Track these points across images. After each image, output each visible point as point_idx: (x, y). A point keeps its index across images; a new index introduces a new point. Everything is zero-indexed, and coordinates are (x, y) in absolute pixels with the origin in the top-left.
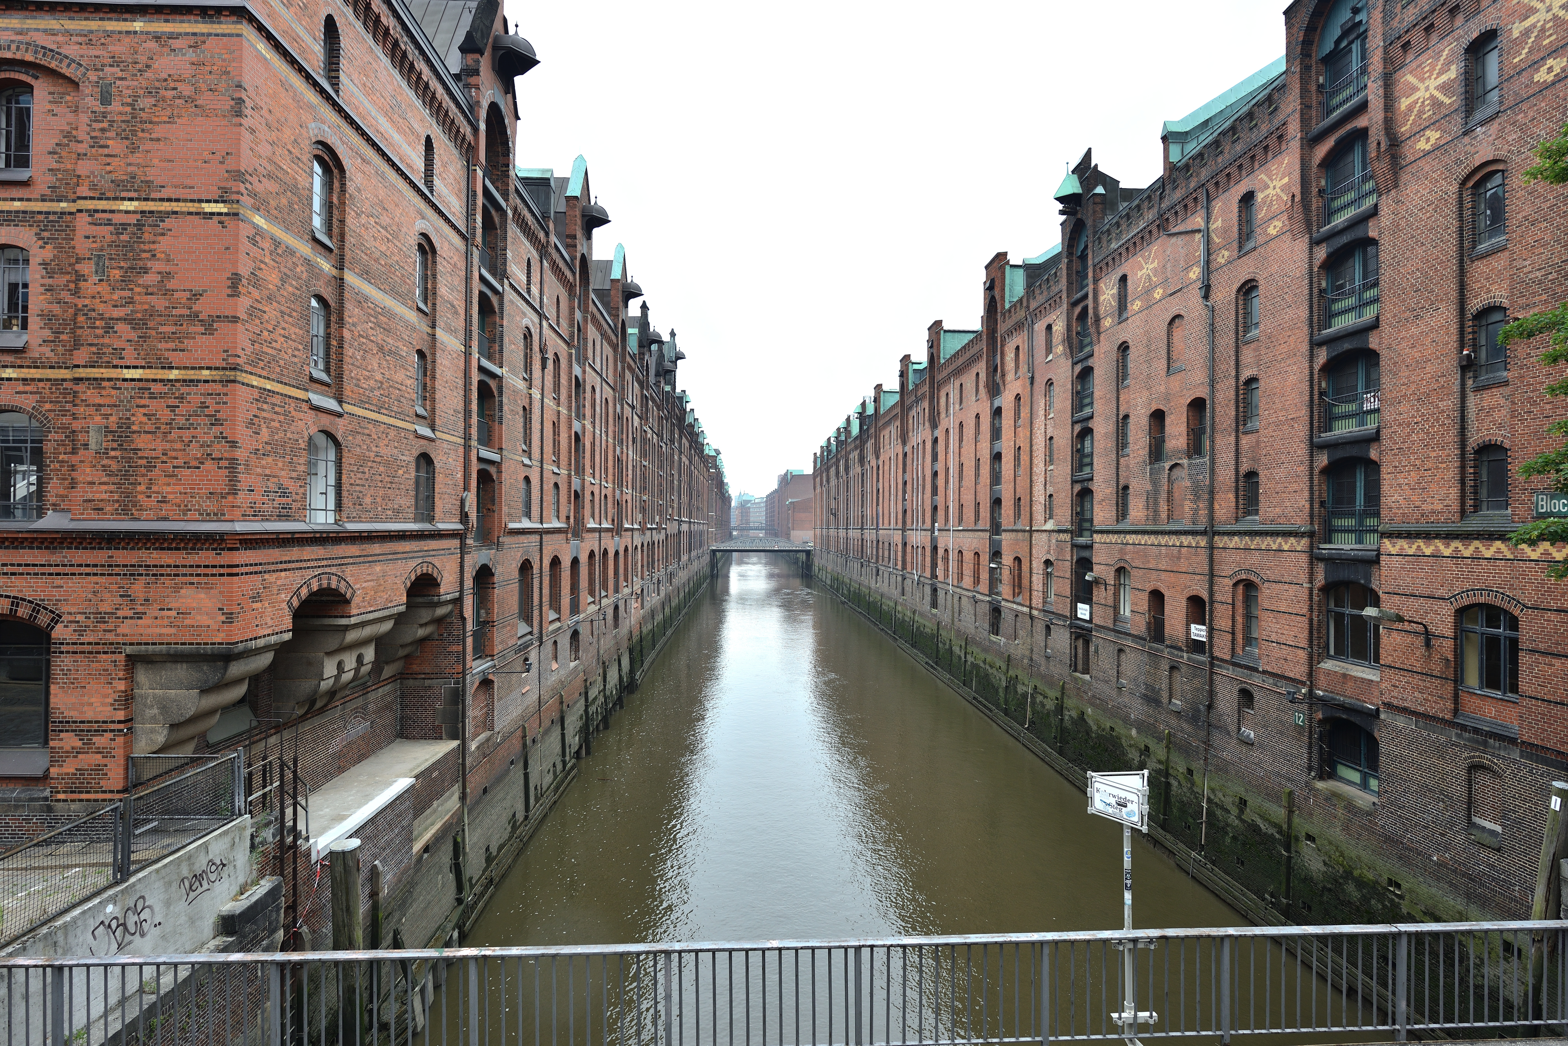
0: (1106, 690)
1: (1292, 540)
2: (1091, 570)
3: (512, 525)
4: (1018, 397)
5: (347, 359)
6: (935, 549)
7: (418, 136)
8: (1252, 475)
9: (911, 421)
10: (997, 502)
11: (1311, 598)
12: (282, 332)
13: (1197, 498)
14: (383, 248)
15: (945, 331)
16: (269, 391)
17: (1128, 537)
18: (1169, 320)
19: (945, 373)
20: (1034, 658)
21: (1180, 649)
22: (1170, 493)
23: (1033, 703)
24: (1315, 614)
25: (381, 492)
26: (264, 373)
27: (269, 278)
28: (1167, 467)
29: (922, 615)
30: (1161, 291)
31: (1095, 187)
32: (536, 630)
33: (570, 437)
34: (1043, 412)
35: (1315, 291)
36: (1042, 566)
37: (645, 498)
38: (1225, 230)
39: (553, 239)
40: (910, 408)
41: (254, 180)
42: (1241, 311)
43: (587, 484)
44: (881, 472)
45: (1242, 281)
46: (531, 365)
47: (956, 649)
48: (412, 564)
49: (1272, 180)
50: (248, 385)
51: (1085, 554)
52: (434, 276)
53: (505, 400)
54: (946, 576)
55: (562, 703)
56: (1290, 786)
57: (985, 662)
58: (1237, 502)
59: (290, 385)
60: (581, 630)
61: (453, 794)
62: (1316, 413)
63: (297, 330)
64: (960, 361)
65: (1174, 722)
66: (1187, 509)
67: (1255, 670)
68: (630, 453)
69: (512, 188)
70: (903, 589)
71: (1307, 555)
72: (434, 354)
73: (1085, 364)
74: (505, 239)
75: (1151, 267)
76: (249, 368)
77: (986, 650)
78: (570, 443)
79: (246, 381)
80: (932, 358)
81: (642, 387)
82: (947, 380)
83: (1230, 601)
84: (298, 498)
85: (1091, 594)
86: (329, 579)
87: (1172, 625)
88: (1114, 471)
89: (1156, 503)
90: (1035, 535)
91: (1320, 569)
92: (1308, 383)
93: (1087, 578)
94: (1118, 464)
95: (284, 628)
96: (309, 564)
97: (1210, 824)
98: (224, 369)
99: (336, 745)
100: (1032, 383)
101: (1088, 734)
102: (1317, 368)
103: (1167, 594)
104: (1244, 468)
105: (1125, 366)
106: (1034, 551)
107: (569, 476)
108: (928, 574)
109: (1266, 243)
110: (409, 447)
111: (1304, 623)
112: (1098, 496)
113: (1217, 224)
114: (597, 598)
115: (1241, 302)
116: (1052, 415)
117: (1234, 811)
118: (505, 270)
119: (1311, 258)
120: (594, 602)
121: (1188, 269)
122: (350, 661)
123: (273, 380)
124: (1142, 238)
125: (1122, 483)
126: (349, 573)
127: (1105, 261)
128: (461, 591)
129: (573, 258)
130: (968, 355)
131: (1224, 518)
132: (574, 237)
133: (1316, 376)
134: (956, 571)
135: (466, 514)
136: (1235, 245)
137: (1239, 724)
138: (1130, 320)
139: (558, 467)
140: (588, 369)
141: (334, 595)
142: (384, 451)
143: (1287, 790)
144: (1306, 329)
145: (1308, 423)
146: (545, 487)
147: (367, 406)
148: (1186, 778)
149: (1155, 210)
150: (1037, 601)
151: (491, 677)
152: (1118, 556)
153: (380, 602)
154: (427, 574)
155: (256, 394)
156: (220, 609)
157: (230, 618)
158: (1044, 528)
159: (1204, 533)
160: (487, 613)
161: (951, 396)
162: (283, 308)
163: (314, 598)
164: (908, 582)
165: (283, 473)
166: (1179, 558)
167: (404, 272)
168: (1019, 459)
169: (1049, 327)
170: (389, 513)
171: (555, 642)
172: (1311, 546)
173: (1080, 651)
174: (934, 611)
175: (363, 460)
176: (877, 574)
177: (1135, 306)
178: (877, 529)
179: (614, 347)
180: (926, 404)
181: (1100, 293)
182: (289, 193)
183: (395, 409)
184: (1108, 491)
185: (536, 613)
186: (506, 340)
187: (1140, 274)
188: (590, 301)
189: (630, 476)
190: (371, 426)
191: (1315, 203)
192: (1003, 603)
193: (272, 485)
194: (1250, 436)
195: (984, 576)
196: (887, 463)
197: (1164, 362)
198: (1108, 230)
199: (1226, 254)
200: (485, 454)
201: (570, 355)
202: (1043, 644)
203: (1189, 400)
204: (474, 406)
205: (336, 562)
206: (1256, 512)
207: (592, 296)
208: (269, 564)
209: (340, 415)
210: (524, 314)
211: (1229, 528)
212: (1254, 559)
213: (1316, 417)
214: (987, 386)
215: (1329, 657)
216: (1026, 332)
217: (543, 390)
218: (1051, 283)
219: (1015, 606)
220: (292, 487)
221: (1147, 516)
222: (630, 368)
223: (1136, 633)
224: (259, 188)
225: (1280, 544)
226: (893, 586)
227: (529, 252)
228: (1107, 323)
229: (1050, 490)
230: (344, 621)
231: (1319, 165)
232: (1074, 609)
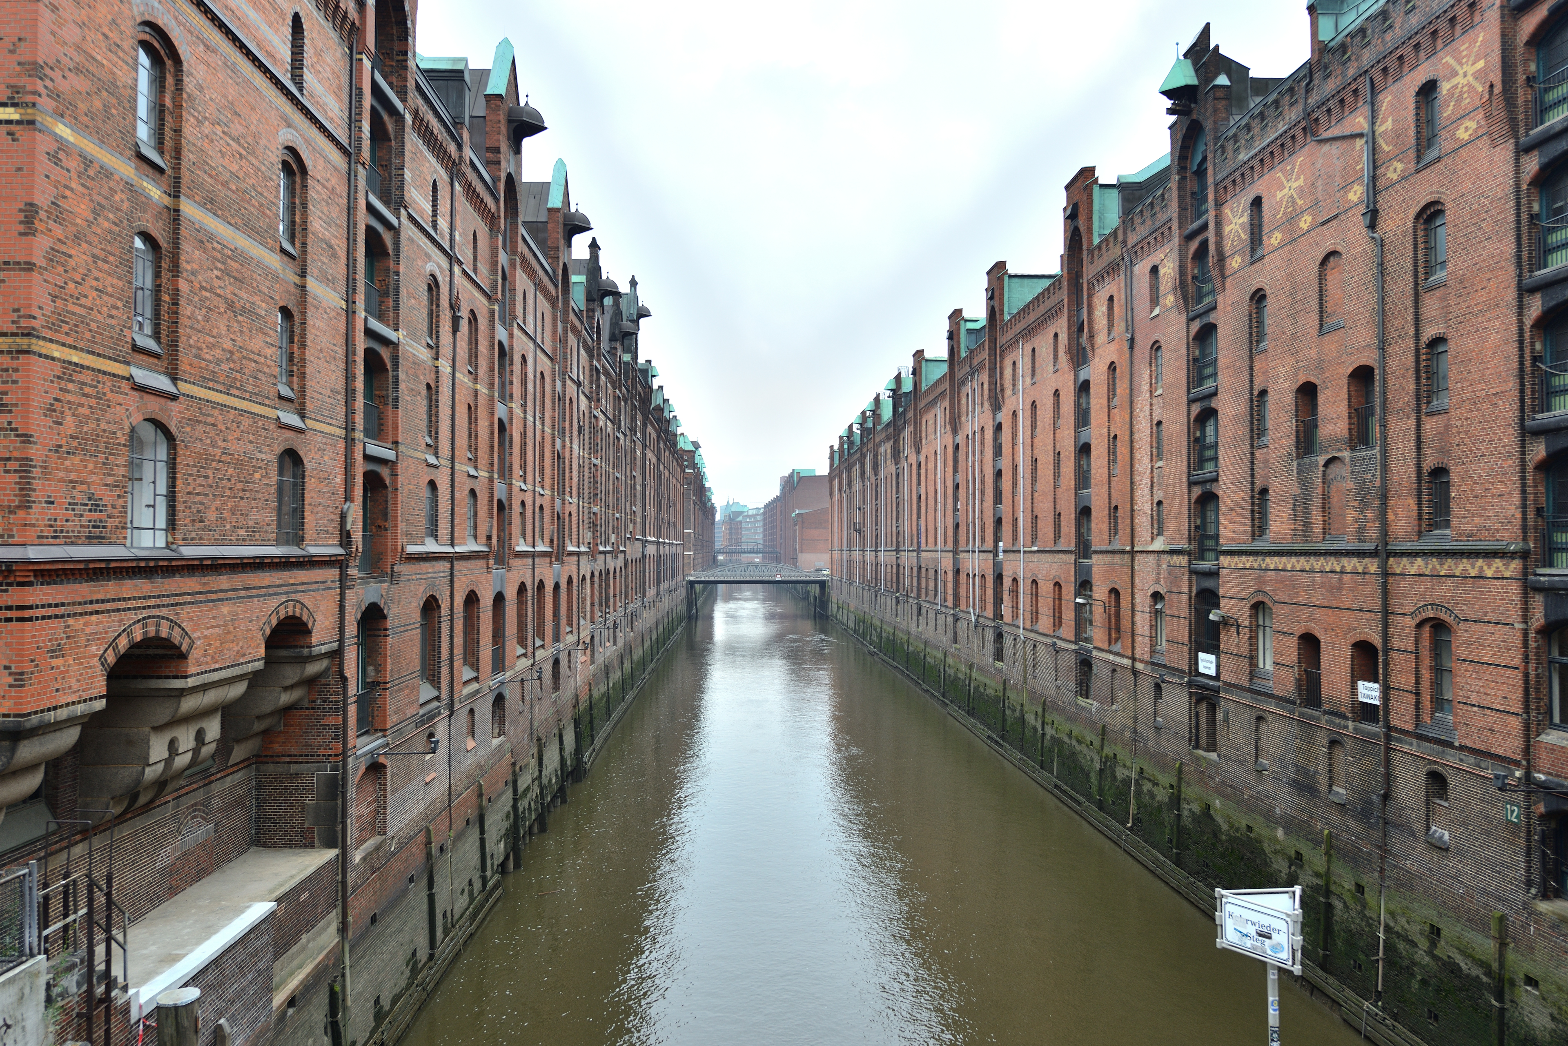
0: (1242, 775)
1: (1498, 563)
2: (1217, 606)
3: (411, 549)
4: (1112, 367)
5: (183, 321)
6: (999, 578)
7: (282, 14)
8: (1440, 472)
9: (964, 401)
10: (1084, 512)
11: (1525, 644)
12: (94, 283)
13: (1364, 504)
14: (234, 168)
15: (1011, 276)
16: (76, 364)
17: (1268, 559)
18: (1320, 258)
19: (1010, 334)
20: (1139, 729)
21: (1343, 716)
22: (1325, 498)
23: (1139, 792)
24: (1532, 666)
25: (230, 504)
26: (69, 340)
27: (77, 210)
28: (1322, 463)
29: (981, 670)
30: (1309, 219)
31: (1215, 76)
32: (445, 694)
33: (491, 425)
34: (1146, 388)
35: (1525, 217)
36: (1148, 601)
37: (596, 509)
38: (1398, 135)
39: (468, 153)
40: (963, 383)
41: (57, 75)
42: (1421, 246)
43: (515, 490)
44: (923, 471)
45: (1422, 204)
46: (438, 326)
47: (1030, 718)
48: (273, 602)
49: (1461, 64)
50: (46, 357)
51: (1209, 584)
52: (304, 206)
53: (402, 376)
54: (1015, 616)
55: (480, 795)
56: (1501, 909)
57: (1070, 735)
58: (1420, 510)
59: (104, 357)
60: (507, 694)
61: (328, 925)
62: (1528, 386)
63: (115, 281)
64: (1032, 317)
65: (1336, 818)
66: (1350, 520)
67: (1449, 745)
68: (575, 447)
69: (411, 84)
70: (955, 634)
71: (1519, 583)
72: (303, 313)
73: (1205, 320)
74: (402, 153)
75: (1295, 185)
76: (49, 334)
77: (1071, 719)
78: (492, 434)
79: (44, 351)
80: (992, 314)
81: (591, 357)
82: (1013, 344)
83: (1412, 648)
84: (115, 512)
85: (1218, 639)
86: (158, 625)
87: (1331, 682)
88: (1248, 468)
89: (1307, 512)
90: (1138, 558)
91: (1538, 602)
92: (1516, 345)
93: (1211, 617)
94: (1253, 458)
95: (95, 692)
96: (130, 604)
97: (1390, 963)
98: (14, 335)
99: (167, 856)
100: (1132, 347)
101: (1215, 835)
102: (1528, 323)
103: (1323, 638)
104: (1429, 463)
105: (1260, 323)
106: (1137, 581)
107: (491, 479)
108: (989, 612)
109: (1455, 151)
110: (269, 441)
111: (1517, 678)
112: (1225, 503)
113: (1385, 126)
114: (530, 649)
115: (1421, 233)
116: (1159, 392)
117: (1423, 944)
118: (402, 197)
119: (1517, 172)
120: (525, 655)
121: (1346, 187)
122: (186, 739)
123: (82, 350)
124: (1282, 145)
125: (1259, 484)
126: (185, 615)
127: (1231, 179)
128: (341, 640)
129: (496, 179)
130: (1042, 309)
131: (1402, 533)
132: (497, 150)
133: (1527, 335)
134: (1028, 608)
135: (348, 532)
136: (1412, 154)
137: (1427, 820)
138: (1267, 260)
139: (476, 468)
140: (516, 331)
141: (164, 647)
142: (235, 447)
143: (1497, 914)
144: (1511, 270)
145: (1517, 399)
146: (457, 495)
147: (211, 384)
148: (1354, 897)
149: (1300, 107)
150: (1142, 650)
151: (382, 760)
152: (1254, 586)
153: (229, 656)
154: (293, 617)
155: (58, 370)
156: (6, 668)
157: (19, 680)
158: (1151, 548)
159: (1374, 554)
160: (377, 671)
161: (1020, 365)
162: (96, 251)
163: (137, 651)
164: (962, 624)
165: (94, 478)
166: (1340, 589)
167: (262, 200)
168: (1115, 452)
169: (1155, 270)
170: (242, 532)
171: (472, 711)
172: (1525, 571)
173: (1203, 720)
174: (999, 664)
175: (205, 460)
176: (919, 613)
177: (1274, 239)
178: (918, 551)
179: (553, 302)
180: (985, 377)
181: (1225, 222)
182: (104, 93)
183: (250, 388)
184: (1239, 496)
185: (445, 670)
186: (403, 292)
187: (1279, 195)
188: (520, 238)
189: (575, 480)
190: (216, 413)
191: (1523, 96)
192: (1095, 653)
193: (79, 495)
194: (1436, 418)
195: (1068, 615)
196: (931, 458)
197: (1315, 316)
198: (1235, 136)
199: (1399, 166)
200: (374, 450)
201: (492, 312)
202: (1151, 710)
203: (1350, 369)
204: (360, 384)
205: (167, 601)
206: (1447, 524)
207: (522, 230)
208: (74, 604)
209: (173, 398)
210: (429, 257)
211: (1408, 546)
212: (1445, 590)
213: (1528, 391)
214: (1069, 351)
215: (1553, 726)
216: (1122, 276)
217: (454, 360)
218: (1157, 208)
219: (1111, 657)
220: (107, 497)
221: (1295, 530)
222: (574, 329)
223: (1280, 694)
224: (63, 86)
225: (1481, 568)
226: (941, 630)
227: (436, 171)
228: (1235, 263)
229: (1159, 495)
230: (178, 684)
231: (1527, 43)
232: (1194, 661)
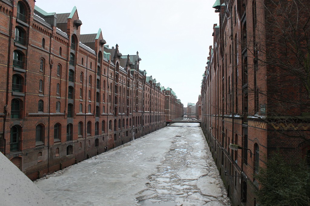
1: (240, 120)
3: (29, 114)
18: (230, 46)
31: (222, 3)
32: (46, 144)
35: (243, 37)
39: (56, 32)
43: (77, 101)
45: (235, 34)
46: (45, 68)
53: (27, 79)
60: (73, 145)
62: (243, 78)
69: (31, 21)
71: (242, 126)
74: (29, 34)
78: (66, 89)
85: (224, 138)
92: (241, 68)
102: (243, 62)
107: (66, 99)
114: (84, 136)
118: (28, 43)
119: (241, 27)
120: (82, 137)
128: (4, 132)
132: (69, 30)
133: (243, 65)
135: (6, 111)
136: (235, 22)
139: (60, 97)
140: (78, 67)
145: (242, 81)
146: (52, 102)
152: (226, 125)
171: (58, 148)
172: (242, 123)
173: (223, 157)
179: (95, 59)
185: (46, 140)
186: (28, 62)
188: (79, 47)
199: (234, 25)
200: (15, 93)
201: (67, 63)
204: (10, 81)
207: (81, 45)
210: (40, 54)
217: (51, 74)
222: (105, 65)
227: (44, 36)
